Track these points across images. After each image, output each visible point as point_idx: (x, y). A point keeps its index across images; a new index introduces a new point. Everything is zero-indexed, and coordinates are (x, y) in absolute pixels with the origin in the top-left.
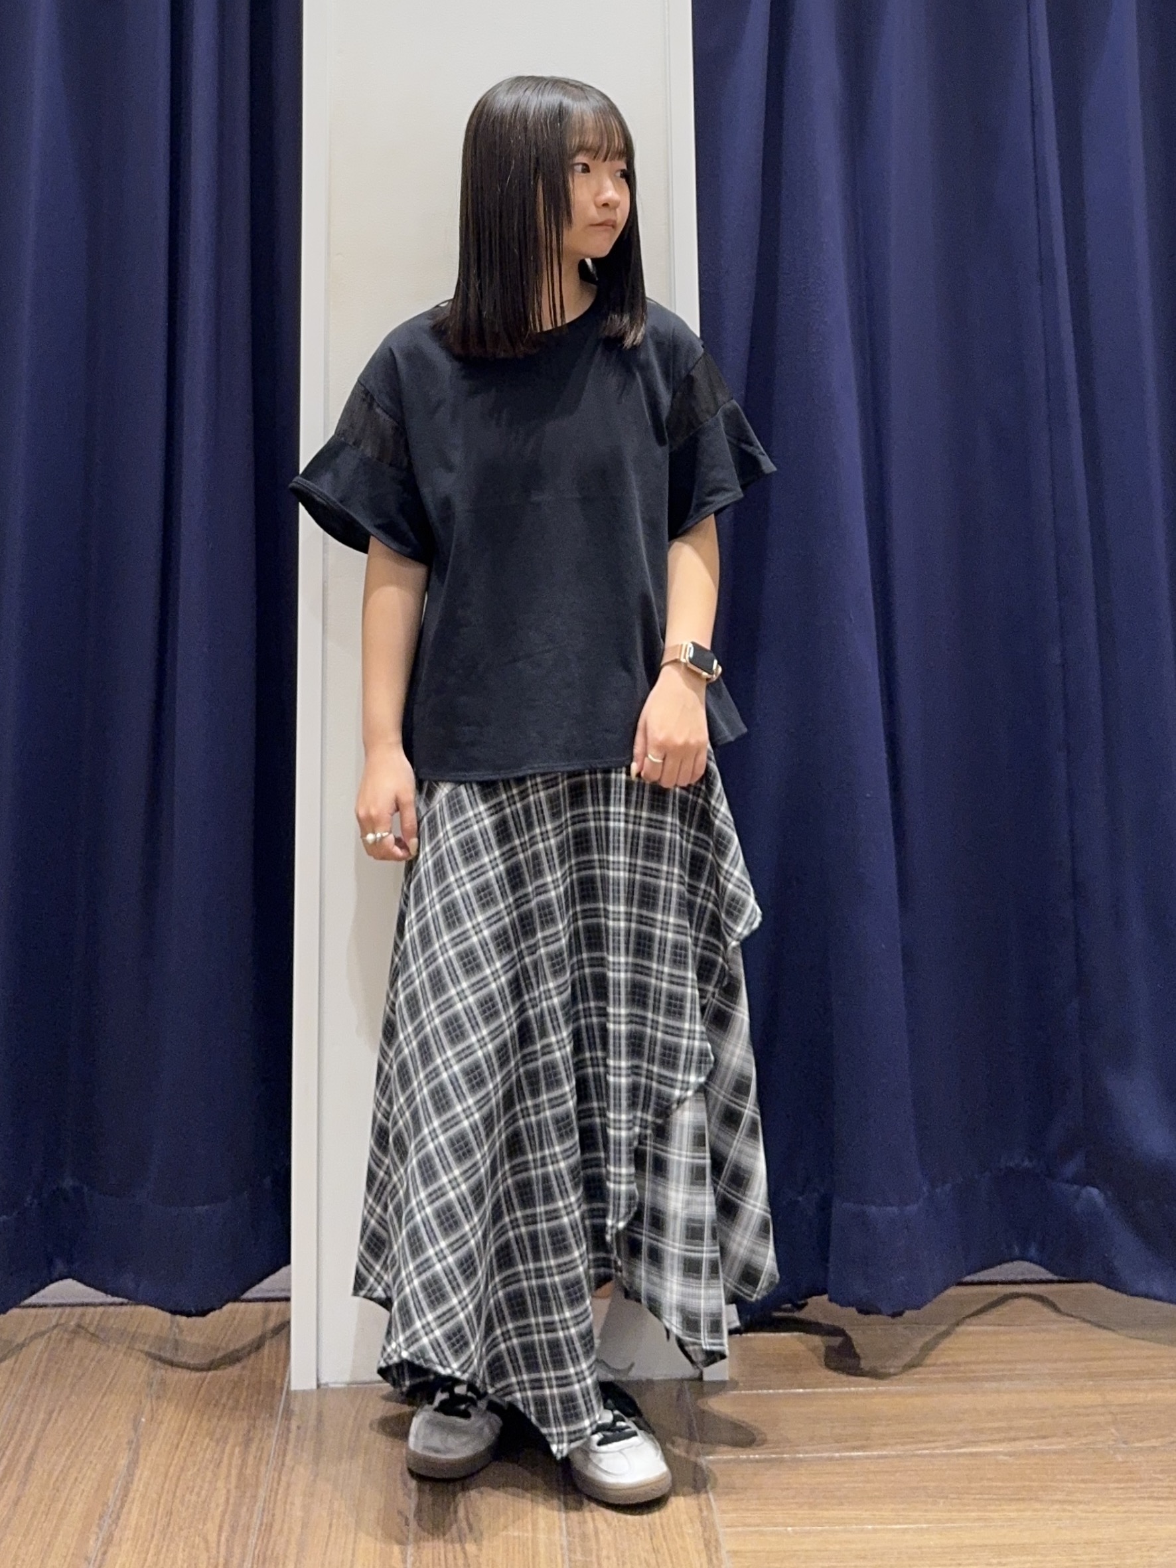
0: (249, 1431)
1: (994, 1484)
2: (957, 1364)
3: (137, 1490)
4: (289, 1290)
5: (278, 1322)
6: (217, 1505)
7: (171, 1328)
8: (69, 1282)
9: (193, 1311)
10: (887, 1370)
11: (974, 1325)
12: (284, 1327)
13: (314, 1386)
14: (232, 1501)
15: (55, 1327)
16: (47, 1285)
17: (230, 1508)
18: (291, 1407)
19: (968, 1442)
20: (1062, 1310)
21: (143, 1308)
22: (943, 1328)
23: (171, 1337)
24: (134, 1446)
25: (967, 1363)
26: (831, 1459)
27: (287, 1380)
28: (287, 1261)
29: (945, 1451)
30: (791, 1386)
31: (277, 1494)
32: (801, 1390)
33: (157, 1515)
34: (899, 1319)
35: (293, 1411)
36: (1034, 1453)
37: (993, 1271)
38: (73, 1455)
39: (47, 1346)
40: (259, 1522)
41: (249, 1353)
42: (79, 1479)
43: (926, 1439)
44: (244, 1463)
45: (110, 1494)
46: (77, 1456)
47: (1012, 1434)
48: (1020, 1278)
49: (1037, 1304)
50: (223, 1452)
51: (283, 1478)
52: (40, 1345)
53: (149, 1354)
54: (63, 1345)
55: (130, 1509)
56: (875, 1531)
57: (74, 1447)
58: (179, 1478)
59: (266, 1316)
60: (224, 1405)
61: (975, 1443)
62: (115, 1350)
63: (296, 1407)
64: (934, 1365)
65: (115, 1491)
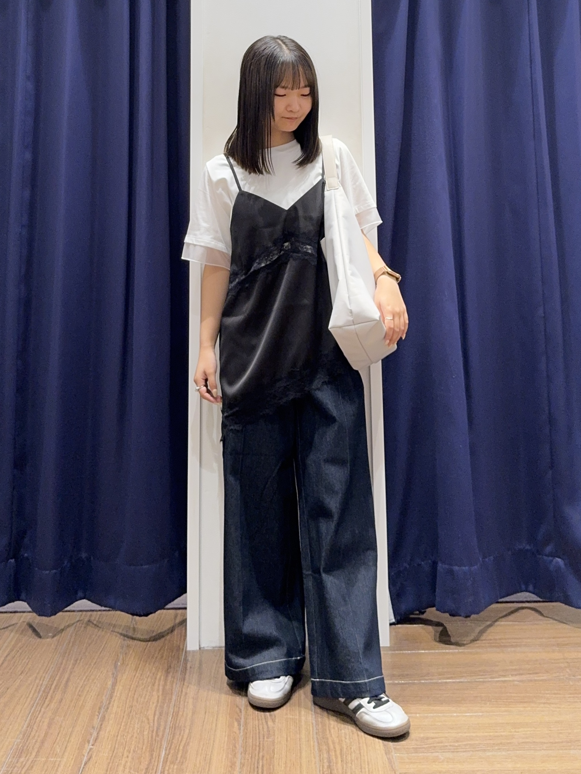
0: (168, 669)
1: (513, 695)
2: (496, 639)
3: (116, 696)
4: (186, 604)
5: (181, 620)
6: (153, 703)
7: (132, 622)
8: (84, 601)
9: (142, 614)
10: (463, 642)
11: (503, 621)
12: (184, 622)
13: (198, 649)
14: (160, 701)
15: (78, 621)
16: (74, 602)
17: (159, 705)
18: (187, 658)
19: (500, 676)
20: (544, 614)
21: (119, 612)
22: (488, 623)
23: (132, 626)
24: (115, 676)
25: (500, 639)
26: (437, 683)
27: (185, 645)
28: (186, 592)
29: (490, 680)
30: (419, 649)
31: (181, 698)
32: (423, 651)
33: (125, 707)
34: (468, 619)
35: (188, 660)
36: (531, 681)
37: (512, 596)
38: (87, 680)
39: (75, 630)
40: (172, 711)
41: (168, 633)
42: (90, 691)
43: (481, 674)
44: (165, 684)
45: (104, 698)
46: (89, 680)
47: (521, 672)
48: (525, 600)
49: (533, 612)
50: (156, 678)
51: (184, 690)
52: (72, 629)
53: (121, 634)
54: (82, 629)
55: (113, 705)
56: (458, 716)
57: (87, 676)
58: (135, 691)
59: (176, 616)
60: (156, 658)
61: (504, 676)
62: (106, 632)
63: (190, 658)
64: (484, 640)
65: (106, 696)
